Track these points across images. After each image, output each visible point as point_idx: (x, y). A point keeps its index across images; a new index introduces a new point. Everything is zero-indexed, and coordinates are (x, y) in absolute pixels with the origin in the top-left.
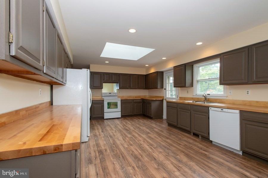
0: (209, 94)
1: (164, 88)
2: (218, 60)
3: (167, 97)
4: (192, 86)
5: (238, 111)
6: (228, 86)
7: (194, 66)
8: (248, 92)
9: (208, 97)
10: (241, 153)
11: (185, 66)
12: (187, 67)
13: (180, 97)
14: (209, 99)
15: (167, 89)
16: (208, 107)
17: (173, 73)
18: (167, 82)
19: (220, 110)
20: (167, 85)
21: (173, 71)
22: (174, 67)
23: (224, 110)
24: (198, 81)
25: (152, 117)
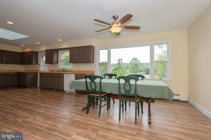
0: (66, 68)
1: (39, 64)
2: (69, 51)
3: (41, 70)
4: (58, 63)
5: (74, 75)
6: (73, 64)
7: (59, 51)
8: (80, 66)
9: (65, 70)
10: (75, 93)
11: (53, 50)
12: (54, 52)
13: (50, 70)
14: (66, 70)
15: (41, 65)
16: (63, 74)
17: (45, 54)
18: (41, 60)
19: (68, 74)
20: (41, 62)
21: (45, 52)
22: (46, 50)
23: (70, 75)
24: (61, 61)
25: (27, 86)
